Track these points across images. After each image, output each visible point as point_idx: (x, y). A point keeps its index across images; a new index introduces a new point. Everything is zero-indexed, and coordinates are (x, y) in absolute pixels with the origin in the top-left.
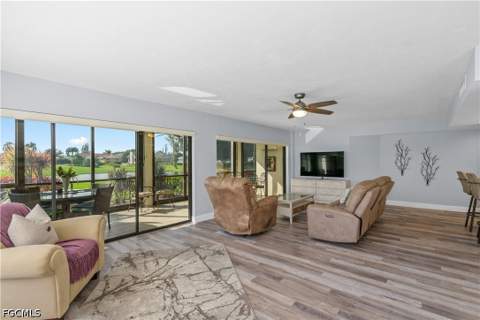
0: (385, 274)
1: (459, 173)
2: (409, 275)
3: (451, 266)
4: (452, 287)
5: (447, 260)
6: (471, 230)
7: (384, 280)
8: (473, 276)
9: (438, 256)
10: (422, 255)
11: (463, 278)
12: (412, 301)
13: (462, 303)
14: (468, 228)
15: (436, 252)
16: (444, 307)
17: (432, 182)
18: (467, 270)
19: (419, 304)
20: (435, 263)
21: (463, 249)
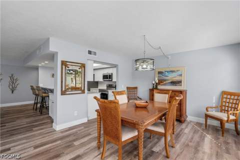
0: (7, 146)
1: (32, 86)
2: (20, 140)
3: (37, 127)
4: (40, 134)
5: (33, 125)
6: (36, 110)
7: (9, 149)
8: (45, 126)
9: (29, 125)
10: (22, 128)
11: (42, 129)
12: (29, 149)
13: (47, 138)
14: (35, 110)
15: (27, 124)
16: (42, 143)
17: (15, 92)
18: (42, 126)
19: (32, 148)
20: (29, 128)
21: (37, 118)
